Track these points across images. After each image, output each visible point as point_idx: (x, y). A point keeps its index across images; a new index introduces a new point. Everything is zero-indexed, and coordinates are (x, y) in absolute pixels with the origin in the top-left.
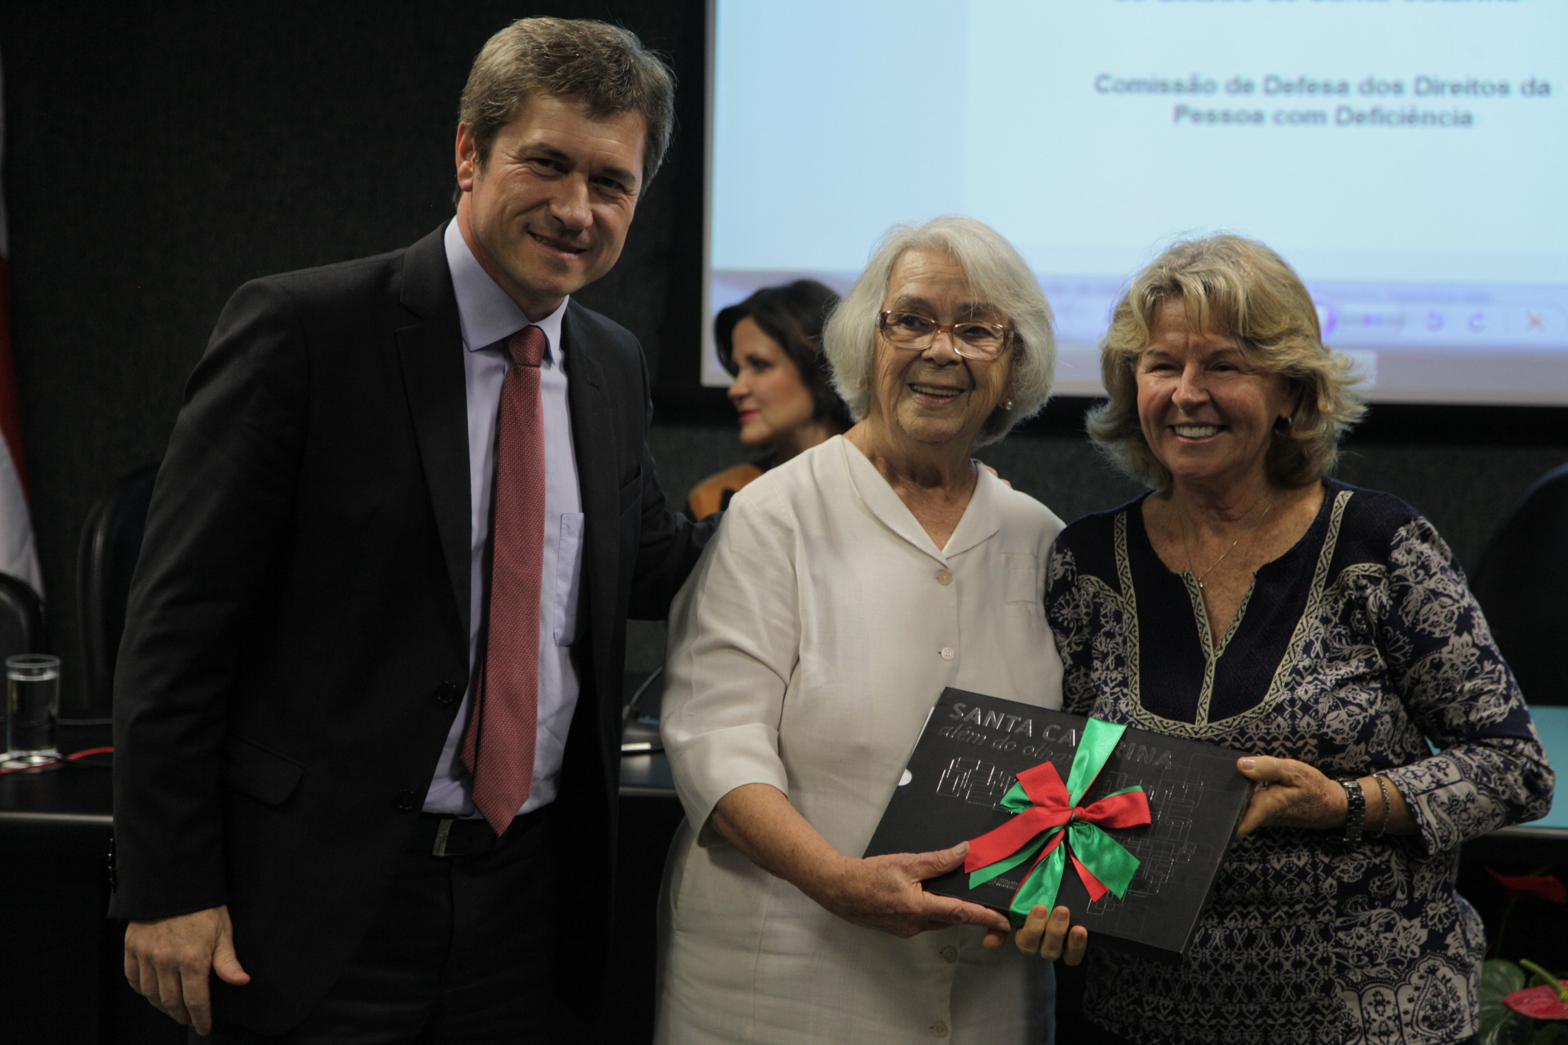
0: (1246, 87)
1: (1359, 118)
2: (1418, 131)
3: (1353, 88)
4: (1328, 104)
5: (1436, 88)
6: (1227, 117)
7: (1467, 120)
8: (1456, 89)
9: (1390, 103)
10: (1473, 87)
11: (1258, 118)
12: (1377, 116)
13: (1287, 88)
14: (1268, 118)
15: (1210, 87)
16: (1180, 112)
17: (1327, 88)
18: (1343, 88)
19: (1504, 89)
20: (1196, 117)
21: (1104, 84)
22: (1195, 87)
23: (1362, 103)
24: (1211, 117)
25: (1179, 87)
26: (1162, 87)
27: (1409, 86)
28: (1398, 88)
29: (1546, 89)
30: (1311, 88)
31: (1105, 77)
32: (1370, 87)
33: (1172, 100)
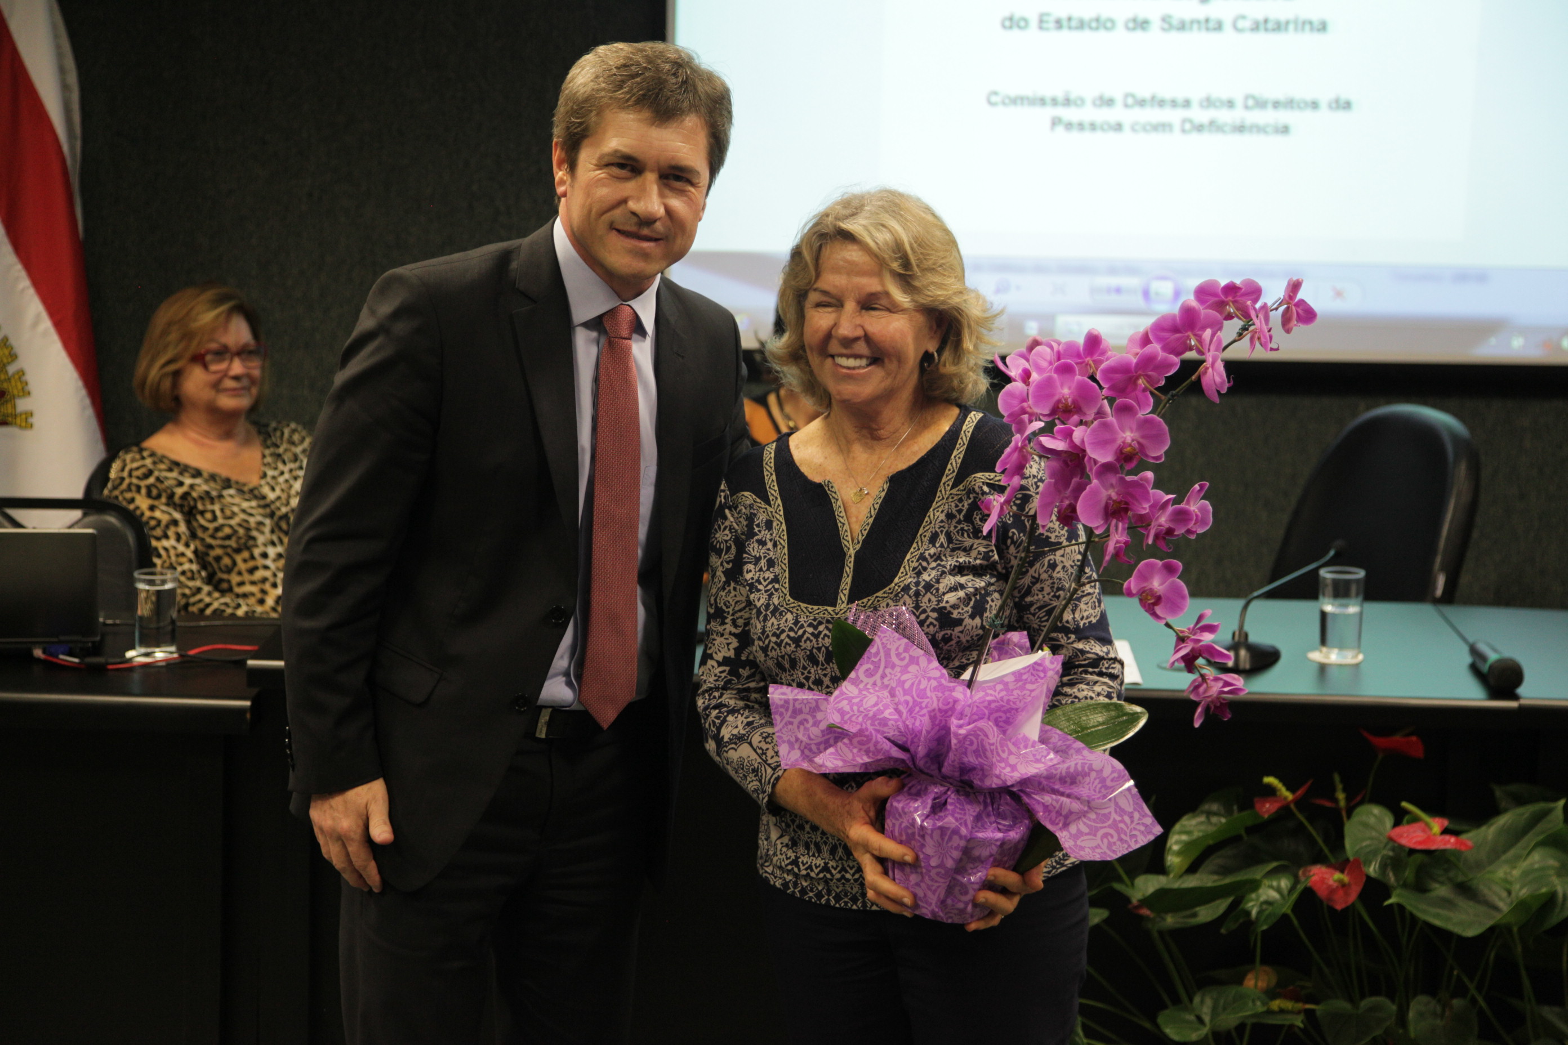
0: (1110, 102)
1: (1199, 128)
2: (1246, 138)
3: (1195, 104)
4: (1173, 116)
5: (1261, 104)
6: (1093, 127)
7: (1285, 130)
8: (1276, 105)
9: (1224, 116)
10: (1290, 104)
11: (1118, 127)
12: (1214, 126)
13: (1142, 103)
14: (1127, 127)
15: (1080, 102)
16: (1055, 122)
17: (1174, 103)
18: (1187, 104)
19: (1315, 105)
20: (1069, 126)
21: (994, 99)
22: (1067, 102)
23: (1201, 115)
24: (1081, 126)
25: (1055, 102)
26: (1042, 102)
27: (1239, 102)
28: (1230, 104)
29: (1348, 105)
30: (1161, 103)
31: (995, 93)
32: (1208, 103)
33: (1050, 112)
